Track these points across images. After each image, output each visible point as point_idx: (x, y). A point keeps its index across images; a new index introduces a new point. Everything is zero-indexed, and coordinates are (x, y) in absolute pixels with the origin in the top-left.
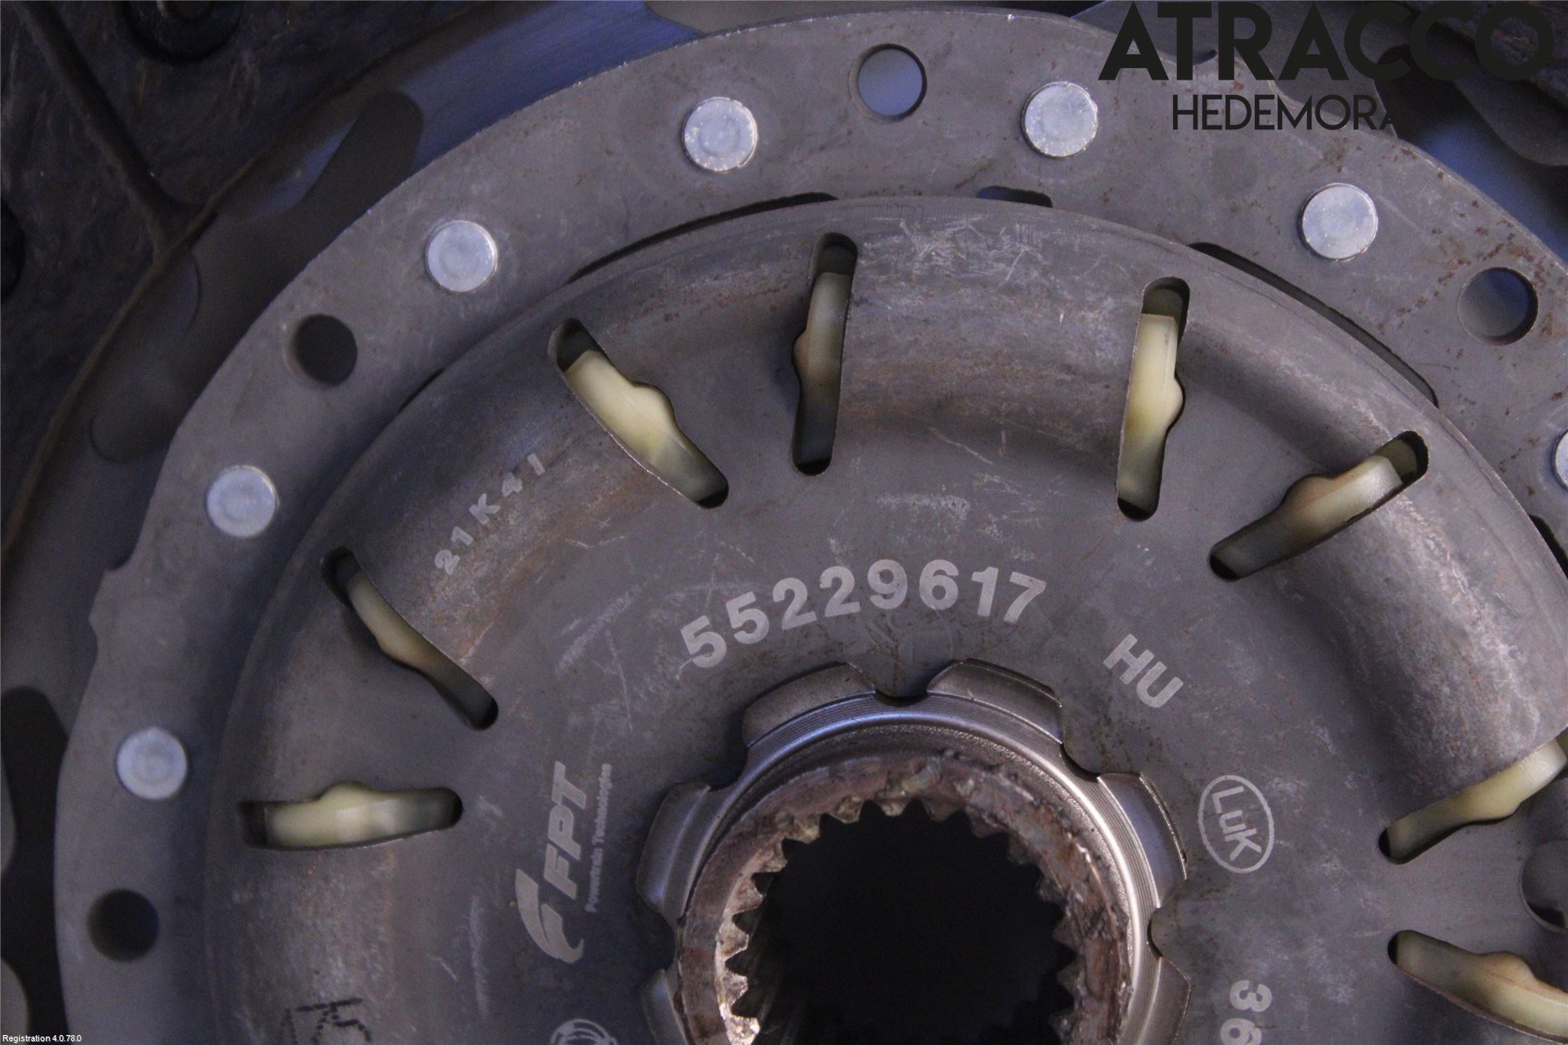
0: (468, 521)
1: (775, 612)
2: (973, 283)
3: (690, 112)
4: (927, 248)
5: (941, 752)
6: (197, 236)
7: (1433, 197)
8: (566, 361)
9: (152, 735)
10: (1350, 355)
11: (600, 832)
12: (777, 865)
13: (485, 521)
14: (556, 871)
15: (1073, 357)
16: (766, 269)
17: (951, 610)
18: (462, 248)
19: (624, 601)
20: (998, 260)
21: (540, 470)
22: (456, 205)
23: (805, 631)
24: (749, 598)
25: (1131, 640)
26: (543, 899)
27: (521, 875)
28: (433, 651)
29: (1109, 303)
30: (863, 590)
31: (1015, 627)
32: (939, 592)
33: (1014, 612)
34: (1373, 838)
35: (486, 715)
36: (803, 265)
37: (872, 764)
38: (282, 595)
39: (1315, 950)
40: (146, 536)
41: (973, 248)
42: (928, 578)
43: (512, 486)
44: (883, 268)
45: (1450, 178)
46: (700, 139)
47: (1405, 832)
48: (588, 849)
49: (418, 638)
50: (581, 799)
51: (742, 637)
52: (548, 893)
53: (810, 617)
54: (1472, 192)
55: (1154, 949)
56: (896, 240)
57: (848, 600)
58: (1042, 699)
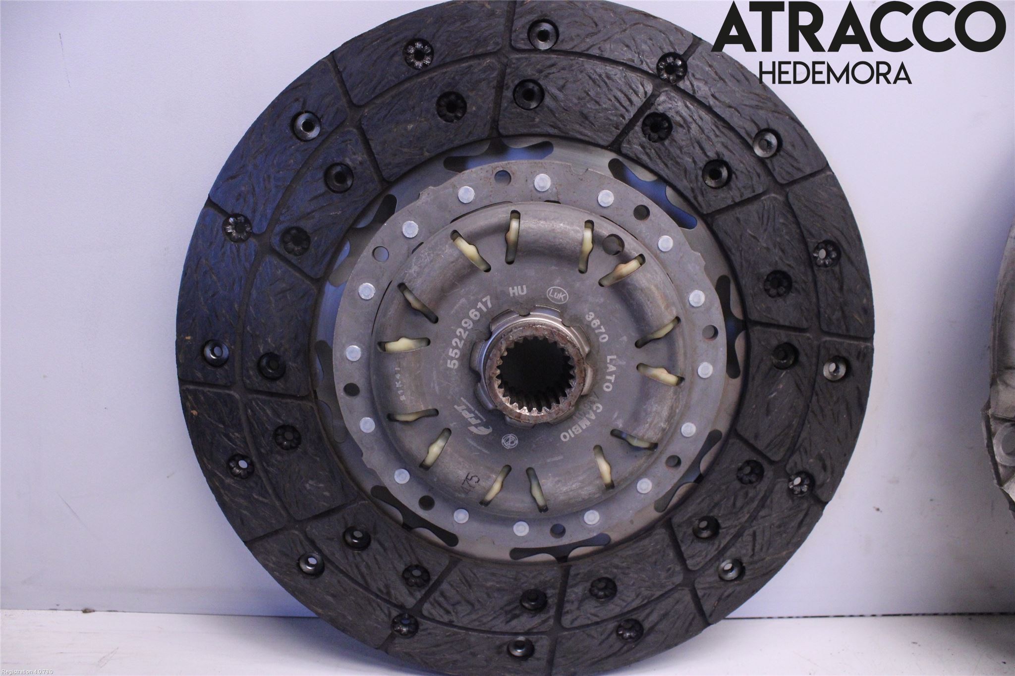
0: (398, 389)
1: (457, 347)
2: (425, 267)
3: (359, 294)
4: (413, 270)
5: (502, 338)
6: (316, 397)
7: (474, 175)
8: (384, 349)
9: (397, 472)
10: (490, 211)
11: (472, 408)
12: (500, 382)
13: (401, 386)
14: (474, 421)
15: (452, 259)
16: (395, 302)
17: (481, 315)
18: (352, 352)
19: (435, 372)
20: (424, 260)
21: (399, 369)
22: (344, 347)
23: (464, 344)
24: (451, 350)
25: (511, 288)
26: (476, 427)
27: (469, 428)
28: (417, 413)
29: (447, 246)
30: (465, 329)
31: (492, 307)
32: (476, 316)
33: (490, 305)
34: (578, 273)
35: (436, 412)
36: (398, 295)
37: (494, 351)
38: (388, 431)
39: (590, 299)
40: (361, 446)
41: (419, 262)
42: (472, 316)
43: (398, 376)
44: (410, 282)
45: (474, 170)
46: (365, 296)
47: (582, 267)
48: (473, 413)
49: (412, 413)
50: (464, 407)
51: (457, 357)
52: (476, 426)
53: (463, 342)
54: (479, 168)
55: (568, 327)
56: (407, 275)
57: (465, 333)
58: (509, 312)
